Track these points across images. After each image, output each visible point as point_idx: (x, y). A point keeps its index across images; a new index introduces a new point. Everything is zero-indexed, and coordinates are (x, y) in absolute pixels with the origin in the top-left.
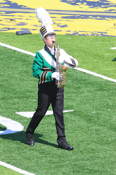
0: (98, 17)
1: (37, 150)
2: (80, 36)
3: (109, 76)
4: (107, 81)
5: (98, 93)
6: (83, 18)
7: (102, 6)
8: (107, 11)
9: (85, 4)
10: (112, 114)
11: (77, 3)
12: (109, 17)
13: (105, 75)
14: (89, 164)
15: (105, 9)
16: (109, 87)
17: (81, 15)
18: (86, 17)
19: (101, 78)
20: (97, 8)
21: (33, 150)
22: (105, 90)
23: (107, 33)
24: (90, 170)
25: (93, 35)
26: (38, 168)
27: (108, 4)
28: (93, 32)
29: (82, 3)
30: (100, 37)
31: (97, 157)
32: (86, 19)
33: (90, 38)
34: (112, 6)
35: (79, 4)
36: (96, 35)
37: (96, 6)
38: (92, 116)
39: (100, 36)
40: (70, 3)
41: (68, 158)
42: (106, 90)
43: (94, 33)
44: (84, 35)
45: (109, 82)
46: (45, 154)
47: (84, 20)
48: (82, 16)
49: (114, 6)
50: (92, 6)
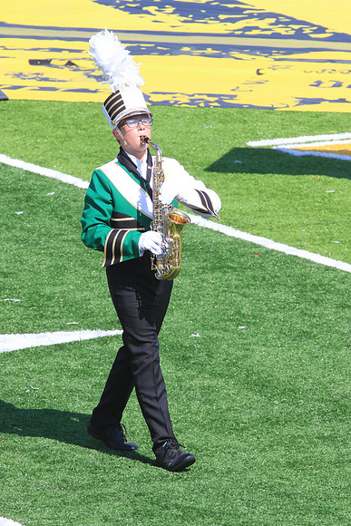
0: (209, 51)
1: (24, 450)
2: (156, 108)
3: (243, 228)
4: (236, 241)
5: (209, 276)
6: (162, 53)
7: (222, 17)
8: (236, 33)
9: (171, 9)
10: (251, 340)
11: (144, 8)
12: (241, 49)
13: (229, 225)
14: (181, 490)
15: (231, 27)
16: (242, 260)
17: (158, 44)
18: (174, 49)
19: (218, 232)
20: (206, 23)
21: (13, 449)
22: (231, 268)
23: (236, 96)
24: (185, 509)
25: (192, 102)
26: (29, 503)
27: (240, 11)
28: (193, 95)
29: (161, 6)
30: (216, 110)
31: (206, 471)
32: (172, 55)
33: (184, 112)
34: (251, 16)
35: (152, 9)
36: (202, 105)
37: (203, 16)
38: (192, 348)
39: (214, 107)
40: (123, 7)
41: (119, 474)
42: (235, 269)
43: (196, 97)
44: (166, 103)
45: (244, 244)
46: (49, 460)
47: (167, 58)
48: (159, 48)
49: (255, 17)
50: (191, 16)
